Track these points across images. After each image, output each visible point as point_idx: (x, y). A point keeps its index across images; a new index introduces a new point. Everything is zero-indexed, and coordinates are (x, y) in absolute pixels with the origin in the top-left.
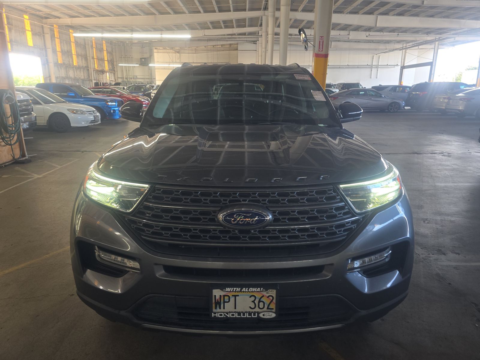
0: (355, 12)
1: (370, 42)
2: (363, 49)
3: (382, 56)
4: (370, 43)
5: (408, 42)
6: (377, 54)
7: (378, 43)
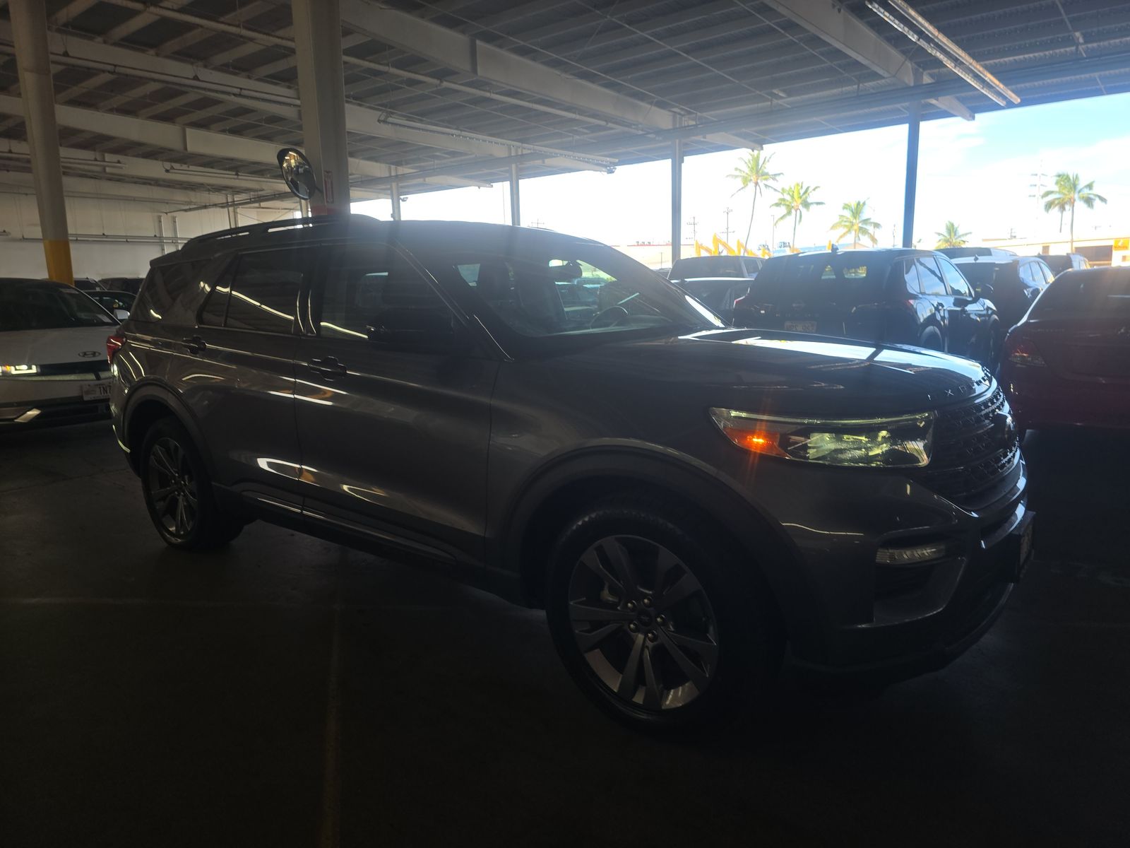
0: (128, 110)
1: (150, 184)
2: (134, 199)
3: (180, 217)
4: (149, 187)
5: (236, 190)
6: (166, 213)
7: (169, 186)
